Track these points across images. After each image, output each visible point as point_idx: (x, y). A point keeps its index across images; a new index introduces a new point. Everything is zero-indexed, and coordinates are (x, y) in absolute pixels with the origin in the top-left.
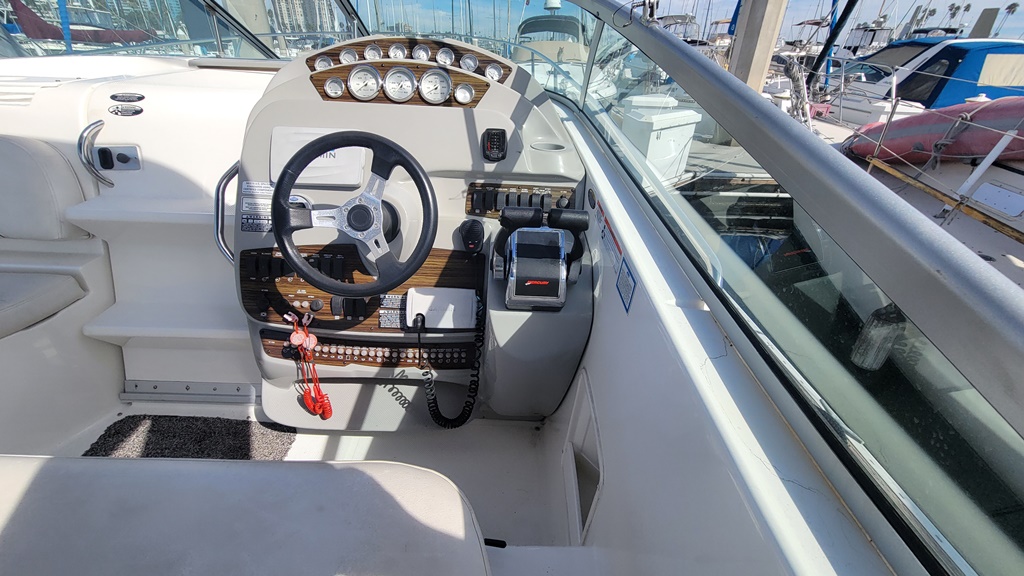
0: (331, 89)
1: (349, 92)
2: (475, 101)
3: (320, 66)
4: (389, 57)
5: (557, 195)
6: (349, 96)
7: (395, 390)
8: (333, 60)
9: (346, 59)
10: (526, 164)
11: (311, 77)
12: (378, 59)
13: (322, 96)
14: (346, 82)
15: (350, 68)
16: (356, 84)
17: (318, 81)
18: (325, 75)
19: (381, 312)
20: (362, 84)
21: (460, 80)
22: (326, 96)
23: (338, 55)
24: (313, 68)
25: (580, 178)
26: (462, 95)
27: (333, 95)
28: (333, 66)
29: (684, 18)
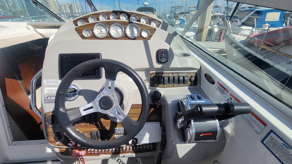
0: (85, 34)
1: (94, 35)
2: (150, 37)
3: (80, 24)
4: (110, 19)
5: (189, 76)
6: (94, 37)
7: (119, 160)
8: (85, 21)
9: (91, 21)
10: (176, 63)
11: (76, 29)
12: (105, 20)
13: (81, 37)
14: (92, 30)
15: (93, 24)
16: (97, 31)
17: (79, 31)
18: (82, 28)
19: (115, 136)
20: (99, 31)
21: (143, 28)
22: (83, 37)
23: (88, 19)
24: (76, 25)
25: (199, 68)
26: (144, 34)
27: (86, 36)
28: (85, 24)
29: (180, 6)
